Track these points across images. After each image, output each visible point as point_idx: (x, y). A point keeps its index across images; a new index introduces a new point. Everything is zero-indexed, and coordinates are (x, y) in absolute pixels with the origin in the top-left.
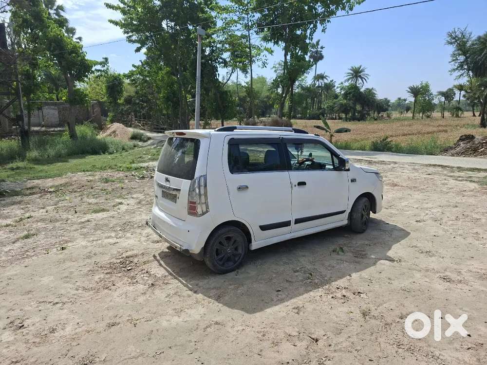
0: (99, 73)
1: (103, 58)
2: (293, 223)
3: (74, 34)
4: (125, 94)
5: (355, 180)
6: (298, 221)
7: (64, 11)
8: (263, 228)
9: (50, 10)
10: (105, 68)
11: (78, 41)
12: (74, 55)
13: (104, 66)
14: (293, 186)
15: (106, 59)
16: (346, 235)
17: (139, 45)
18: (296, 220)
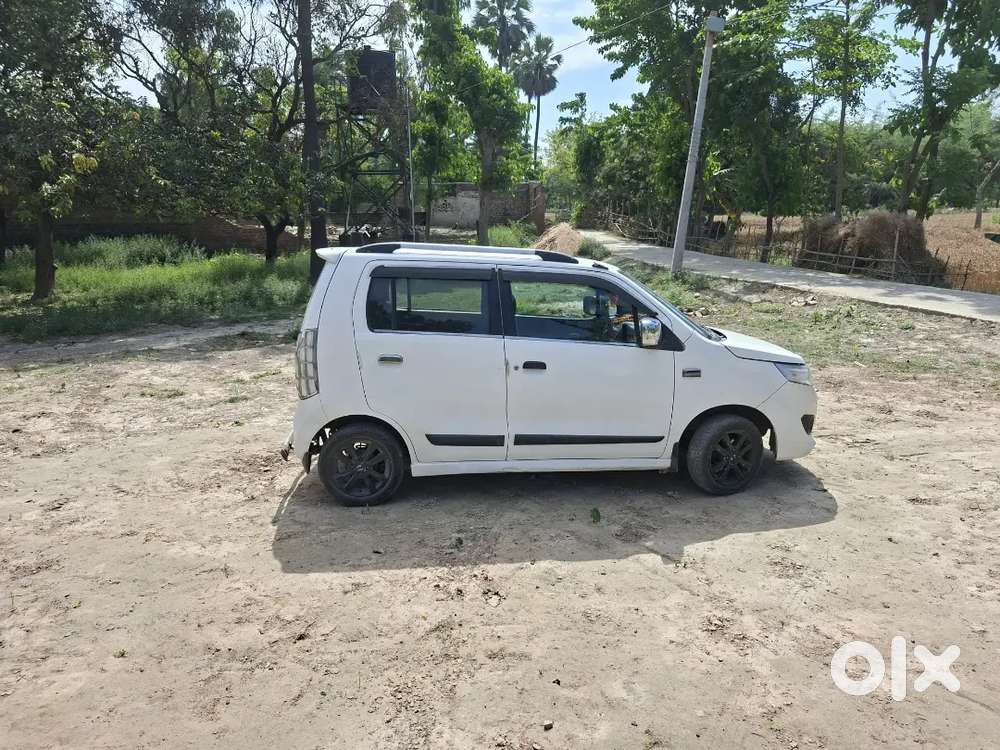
0: (568, 124)
1: (576, 95)
2: (509, 441)
3: (549, 50)
4: (607, 165)
5: (699, 371)
6: (520, 440)
7: (527, 9)
8: (436, 440)
9: (506, 10)
10: (577, 115)
11: (555, 62)
12: (494, 96)
13: (577, 110)
14: (512, 369)
15: (582, 96)
16: (669, 493)
17: (620, 64)
18: (516, 436)
